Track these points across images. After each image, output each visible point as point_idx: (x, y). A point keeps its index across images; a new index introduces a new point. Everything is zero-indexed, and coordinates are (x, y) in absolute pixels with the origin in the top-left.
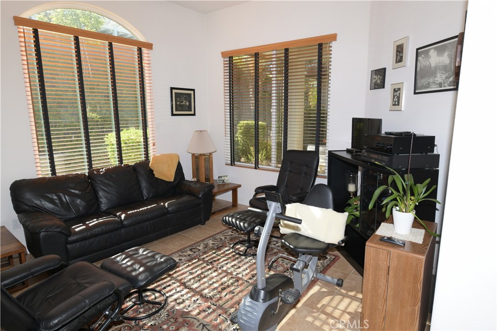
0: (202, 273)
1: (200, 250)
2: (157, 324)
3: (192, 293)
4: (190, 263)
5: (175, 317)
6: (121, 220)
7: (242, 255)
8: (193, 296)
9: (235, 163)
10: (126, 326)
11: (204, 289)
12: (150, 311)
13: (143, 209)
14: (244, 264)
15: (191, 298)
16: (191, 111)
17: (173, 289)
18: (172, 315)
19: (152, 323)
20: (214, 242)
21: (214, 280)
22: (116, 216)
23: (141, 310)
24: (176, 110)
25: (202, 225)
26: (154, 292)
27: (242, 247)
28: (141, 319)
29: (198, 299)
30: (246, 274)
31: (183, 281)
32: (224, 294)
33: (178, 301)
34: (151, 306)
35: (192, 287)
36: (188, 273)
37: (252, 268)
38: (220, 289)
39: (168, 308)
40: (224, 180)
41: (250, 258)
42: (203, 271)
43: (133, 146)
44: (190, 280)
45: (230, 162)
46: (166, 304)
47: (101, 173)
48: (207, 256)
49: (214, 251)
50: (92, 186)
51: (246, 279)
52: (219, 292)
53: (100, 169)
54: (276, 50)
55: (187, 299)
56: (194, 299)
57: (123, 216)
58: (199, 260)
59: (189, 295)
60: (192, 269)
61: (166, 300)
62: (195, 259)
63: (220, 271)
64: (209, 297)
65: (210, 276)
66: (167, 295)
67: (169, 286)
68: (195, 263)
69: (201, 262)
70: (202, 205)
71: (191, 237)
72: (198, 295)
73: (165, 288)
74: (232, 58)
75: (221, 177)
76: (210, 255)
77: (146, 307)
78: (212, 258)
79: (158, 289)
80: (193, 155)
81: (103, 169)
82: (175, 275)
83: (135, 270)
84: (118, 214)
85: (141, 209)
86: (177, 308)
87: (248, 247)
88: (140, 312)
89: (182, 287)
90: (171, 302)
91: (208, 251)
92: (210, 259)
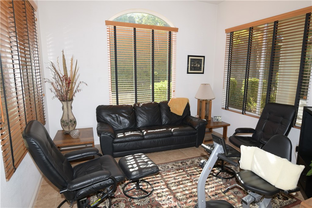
0: (181, 181)
1: (187, 164)
2: (141, 205)
3: (169, 193)
4: (177, 172)
5: (152, 205)
6: (143, 135)
7: (214, 176)
8: (169, 195)
9: (229, 108)
10: (125, 200)
11: (178, 192)
12: (141, 196)
13: (157, 130)
14: (213, 183)
15: (167, 196)
16: (201, 70)
17: (159, 186)
18: (151, 203)
19: (138, 204)
20: (198, 161)
21: (187, 188)
22: (141, 132)
23: (136, 193)
24: (191, 70)
25: (196, 147)
26: (148, 184)
27: (217, 170)
28: (134, 198)
29: (171, 198)
30: (212, 191)
31: (167, 182)
32: (189, 200)
33: (159, 195)
34: (143, 192)
35: (171, 188)
36: (173, 178)
37: (218, 187)
38: (188, 196)
39: (151, 197)
40: (218, 119)
41: (220, 180)
42: (183, 179)
43: (164, 91)
44: (172, 183)
45: (225, 107)
46: (151, 194)
47: (140, 106)
48: (190, 170)
49: (196, 168)
50: (134, 112)
51: (209, 195)
52: (187, 198)
53: (140, 104)
54: (268, 24)
55: (165, 196)
56: (169, 197)
57: (145, 133)
58: (184, 171)
59: (167, 193)
60: (177, 176)
61: (152, 192)
62: (182, 170)
63: (194, 183)
64: (179, 199)
65: (186, 185)
66: (154, 188)
67: (158, 183)
68: (180, 172)
69: (184, 173)
70: (197, 134)
71: (186, 154)
72: (172, 195)
73: (155, 183)
74: (233, 33)
75: (216, 117)
76: (192, 170)
77: (140, 192)
78: (192, 172)
79: (151, 183)
80: (199, 100)
81: (141, 103)
82: (164, 177)
83: (133, 168)
84: (143, 131)
85: (156, 130)
86: (156, 199)
87: (220, 171)
88: (135, 194)
89: (165, 186)
90: (155, 194)
91: (192, 167)
92: (191, 173)
